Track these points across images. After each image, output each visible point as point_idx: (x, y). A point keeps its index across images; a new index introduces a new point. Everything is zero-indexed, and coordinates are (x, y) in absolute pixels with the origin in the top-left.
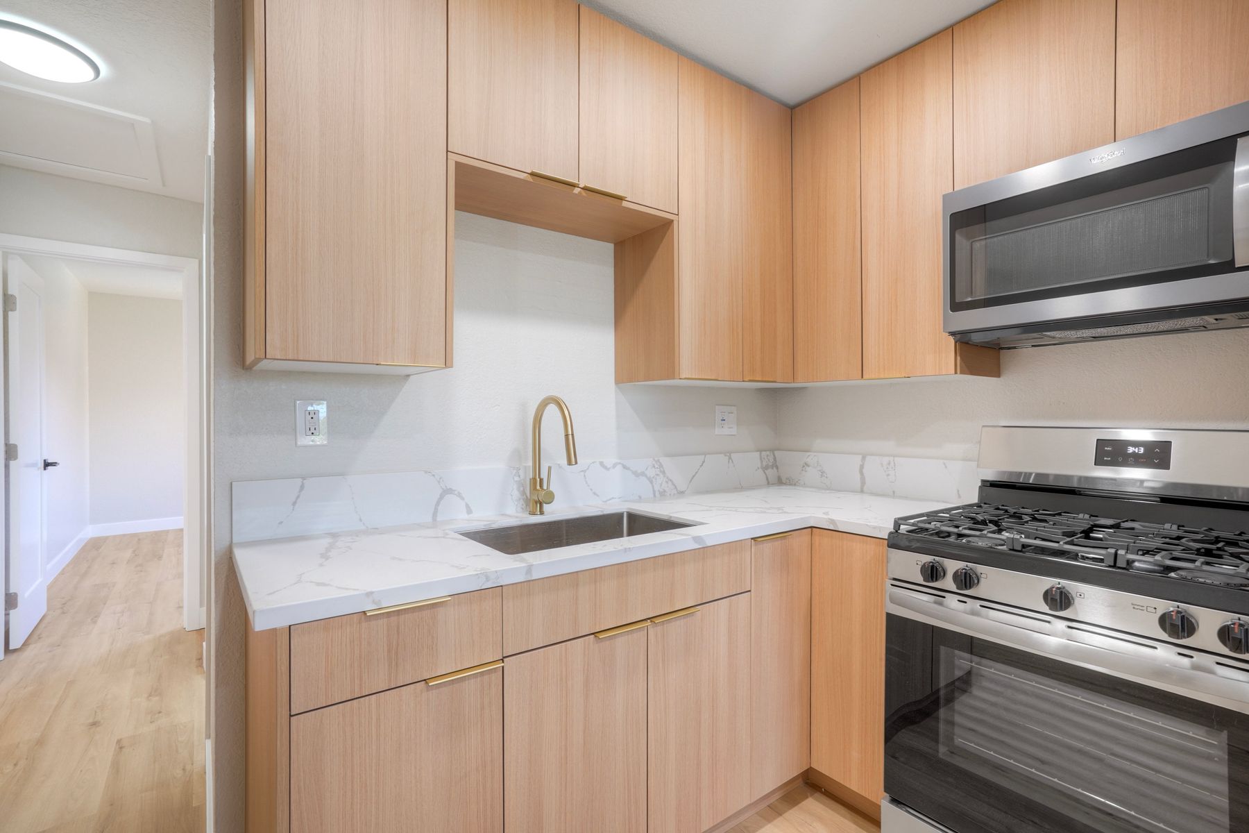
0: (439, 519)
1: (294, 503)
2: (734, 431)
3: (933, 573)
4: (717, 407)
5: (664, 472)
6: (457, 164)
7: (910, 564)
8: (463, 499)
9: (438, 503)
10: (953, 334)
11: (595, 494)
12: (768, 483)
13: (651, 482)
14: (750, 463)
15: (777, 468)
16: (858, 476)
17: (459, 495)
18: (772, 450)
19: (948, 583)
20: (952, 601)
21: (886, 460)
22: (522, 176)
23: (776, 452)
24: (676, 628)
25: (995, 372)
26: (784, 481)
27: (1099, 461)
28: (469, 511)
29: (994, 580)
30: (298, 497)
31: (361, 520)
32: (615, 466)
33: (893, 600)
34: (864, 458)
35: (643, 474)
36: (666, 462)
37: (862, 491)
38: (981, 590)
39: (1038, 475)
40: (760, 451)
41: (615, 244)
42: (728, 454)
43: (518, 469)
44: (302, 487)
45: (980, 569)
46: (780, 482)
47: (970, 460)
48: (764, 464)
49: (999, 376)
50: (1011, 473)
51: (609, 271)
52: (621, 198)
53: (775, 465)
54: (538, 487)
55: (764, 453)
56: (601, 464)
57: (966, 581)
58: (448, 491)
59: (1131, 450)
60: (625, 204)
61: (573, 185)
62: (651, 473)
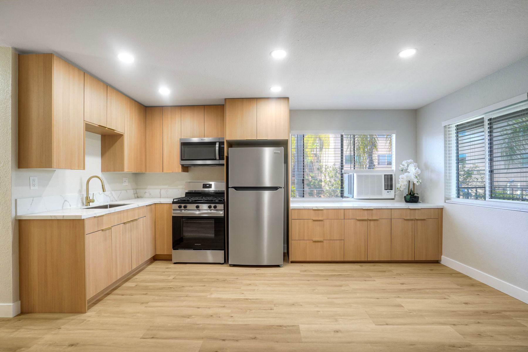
0: (64, 208)
1: (31, 205)
2: (127, 184)
3: (180, 207)
4: (124, 178)
5: (112, 195)
6: (86, 123)
7: (176, 206)
8: (69, 203)
9: (63, 204)
10: (181, 165)
11: (98, 201)
12: (135, 198)
13: (110, 197)
14: (131, 192)
15: (137, 194)
16: (159, 194)
17: (68, 202)
18: (136, 189)
19: (183, 208)
20: (183, 211)
21: (166, 190)
22: (97, 126)
23: (137, 190)
24: (135, 222)
25: (187, 171)
26: (139, 197)
27: (203, 188)
28: (70, 206)
29: (189, 206)
30: (32, 203)
31: (46, 209)
32: (102, 194)
33: (173, 213)
34: (161, 190)
35: (108, 196)
36: (113, 192)
37: (160, 197)
38: (187, 208)
39: (195, 191)
40: (133, 189)
41: (101, 135)
42: (126, 190)
43: (81, 195)
44: (33, 200)
45: (187, 205)
46: (138, 197)
47: (183, 189)
48: (134, 193)
49: (188, 172)
50: (190, 191)
51: (100, 142)
52: (114, 130)
53: (137, 193)
54: (89, 199)
55: (134, 190)
56: (99, 193)
57: (185, 207)
58: (65, 201)
59: (207, 185)
60: (115, 131)
61: (106, 127)
62: (110, 195)
